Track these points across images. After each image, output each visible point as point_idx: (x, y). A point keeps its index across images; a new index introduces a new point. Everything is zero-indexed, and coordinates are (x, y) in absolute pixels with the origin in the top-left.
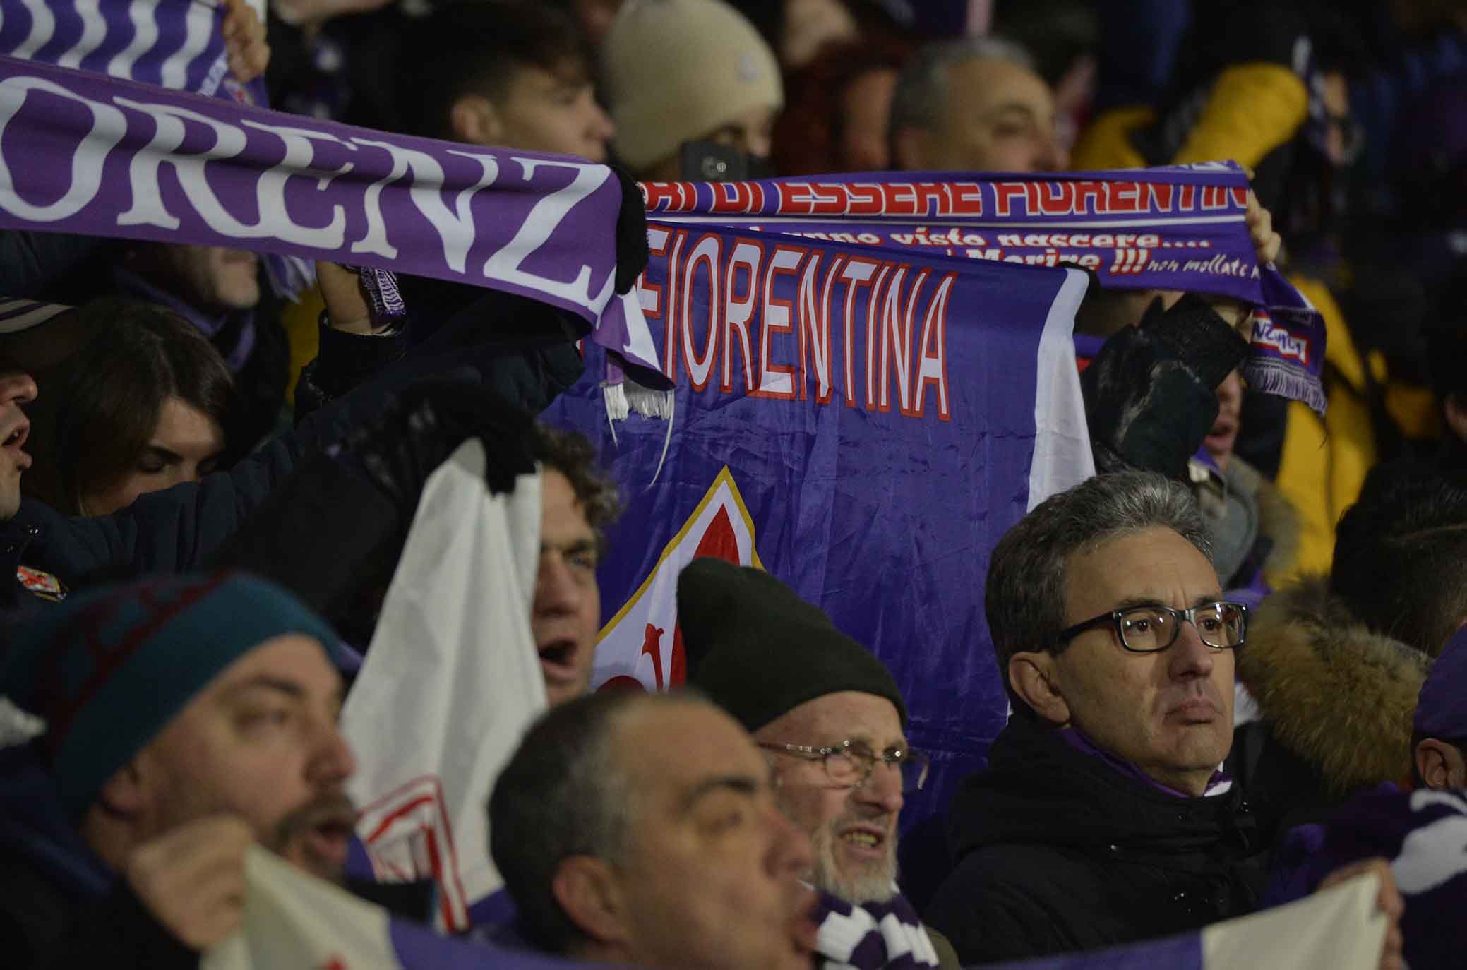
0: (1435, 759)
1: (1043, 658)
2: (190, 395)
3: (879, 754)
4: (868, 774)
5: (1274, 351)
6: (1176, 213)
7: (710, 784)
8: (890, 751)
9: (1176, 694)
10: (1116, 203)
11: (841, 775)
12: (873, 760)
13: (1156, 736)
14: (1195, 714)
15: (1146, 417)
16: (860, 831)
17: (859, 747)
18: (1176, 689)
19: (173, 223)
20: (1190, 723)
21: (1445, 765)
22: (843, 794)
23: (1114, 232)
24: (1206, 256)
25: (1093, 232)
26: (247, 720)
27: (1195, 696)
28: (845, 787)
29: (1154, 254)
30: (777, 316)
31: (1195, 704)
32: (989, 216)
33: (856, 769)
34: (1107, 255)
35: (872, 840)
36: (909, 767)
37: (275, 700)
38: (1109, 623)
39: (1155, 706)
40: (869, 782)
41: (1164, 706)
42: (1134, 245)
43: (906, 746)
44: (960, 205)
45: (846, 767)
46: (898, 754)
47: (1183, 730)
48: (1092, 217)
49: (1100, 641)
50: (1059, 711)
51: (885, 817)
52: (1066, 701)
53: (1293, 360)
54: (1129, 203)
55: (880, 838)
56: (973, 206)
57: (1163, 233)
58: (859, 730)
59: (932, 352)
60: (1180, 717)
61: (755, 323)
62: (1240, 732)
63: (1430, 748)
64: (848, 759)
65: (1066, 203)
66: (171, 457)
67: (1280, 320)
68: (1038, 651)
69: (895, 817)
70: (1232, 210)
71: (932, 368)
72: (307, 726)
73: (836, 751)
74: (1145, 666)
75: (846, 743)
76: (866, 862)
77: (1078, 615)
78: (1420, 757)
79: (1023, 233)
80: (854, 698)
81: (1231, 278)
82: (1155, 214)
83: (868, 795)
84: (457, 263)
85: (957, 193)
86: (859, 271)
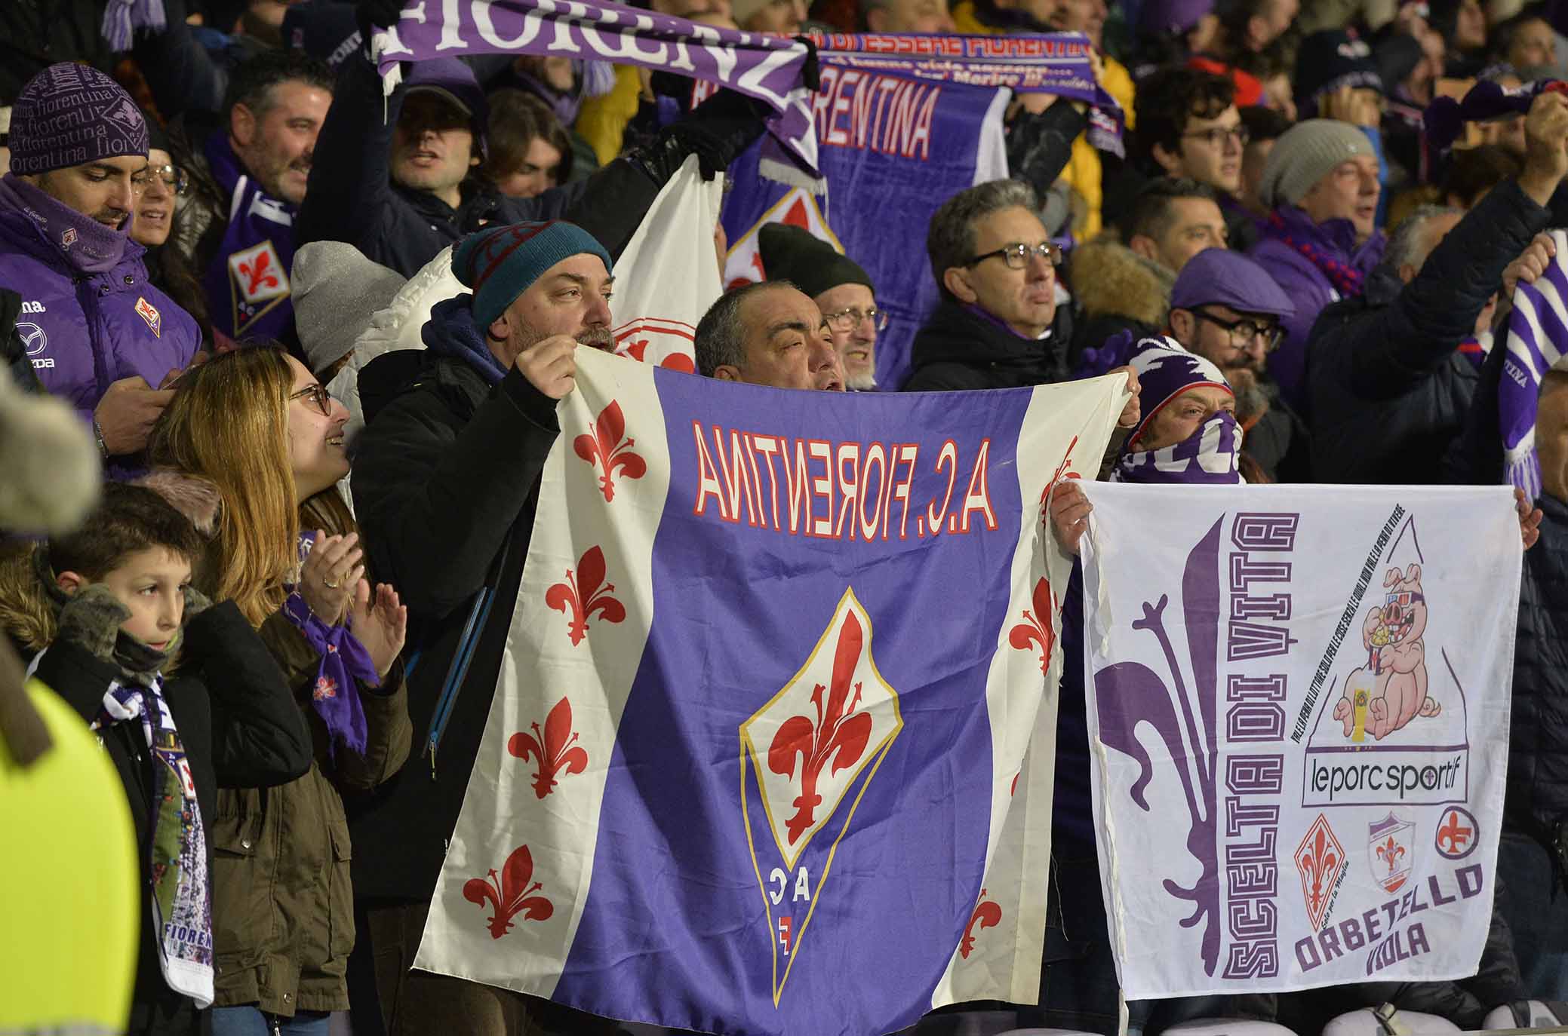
0: (1180, 319)
1: (963, 271)
2: (545, 136)
3: (864, 314)
4: (859, 324)
5: (1100, 126)
6: (1055, 57)
7: (780, 327)
8: (869, 311)
9: (1033, 289)
10: (1027, 51)
11: (845, 325)
12: (861, 317)
13: (1023, 310)
14: (1041, 299)
15: (1039, 157)
16: (856, 352)
17: (855, 311)
18: (1032, 286)
19: (577, 49)
20: (1037, 303)
21: (1185, 322)
22: (846, 335)
23: (1025, 65)
24: (1067, 78)
25: (1015, 65)
26: (557, 295)
27: (1041, 290)
28: (847, 331)
29: (1046, 77)
30: (842, 105)
31: (1041, 294)
32: (965, 56)
33: (852, 322)
34: (1022, 76)
35: (862, 356)
36: (877, 319)
37: (572, 285)
38: (1001, 254)
39: (1022, 295)
40: (859, 328)
41: (1027, 295)
42: (1035, 73)
43: (876, 309)
44: (951, 50)
45: (847, 321)
46: (873, 313)
47: (1036, 306)
48: (1015, 57)
49: (996, 263)
50: (971, 297)
51: (867, 345)
52: (975, 292)
53: (1109, 131)
54: (1032, 51)
55: (866, 355)
56: (957, 51)
57: (1050, 67)
58: (853, 303)
59: (923, 124)
60: (1035, 300)
61: (829, 109)
62: (1058, 308)
63: (1178, 314)
64: (848, 317)
65: (1002, 51)
66: (534, 168)
67: (1104, 111)
68: (960, 267)
69: (872, 344)
70: (1083, 56)
71: (922, 133)
72: (588, 297)
73: (843, 314)
74: (1019, 276)
75: (848, 310)
76: (861, 367)
77: (982, 251)
78: (1173, 320)
79: (981, 64)
80: (849, 286)
81: (1080, 90)
82: (1045, 57)
83: (859, 335)
84: (724, 76)
85: (950, 43)
86: (889, 84)
